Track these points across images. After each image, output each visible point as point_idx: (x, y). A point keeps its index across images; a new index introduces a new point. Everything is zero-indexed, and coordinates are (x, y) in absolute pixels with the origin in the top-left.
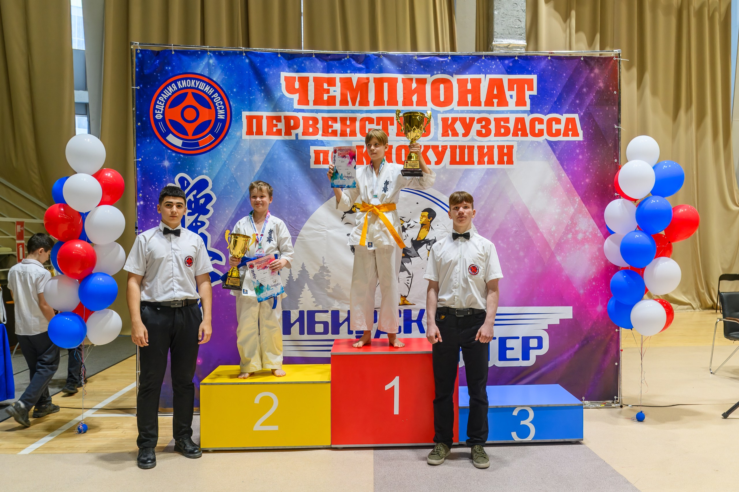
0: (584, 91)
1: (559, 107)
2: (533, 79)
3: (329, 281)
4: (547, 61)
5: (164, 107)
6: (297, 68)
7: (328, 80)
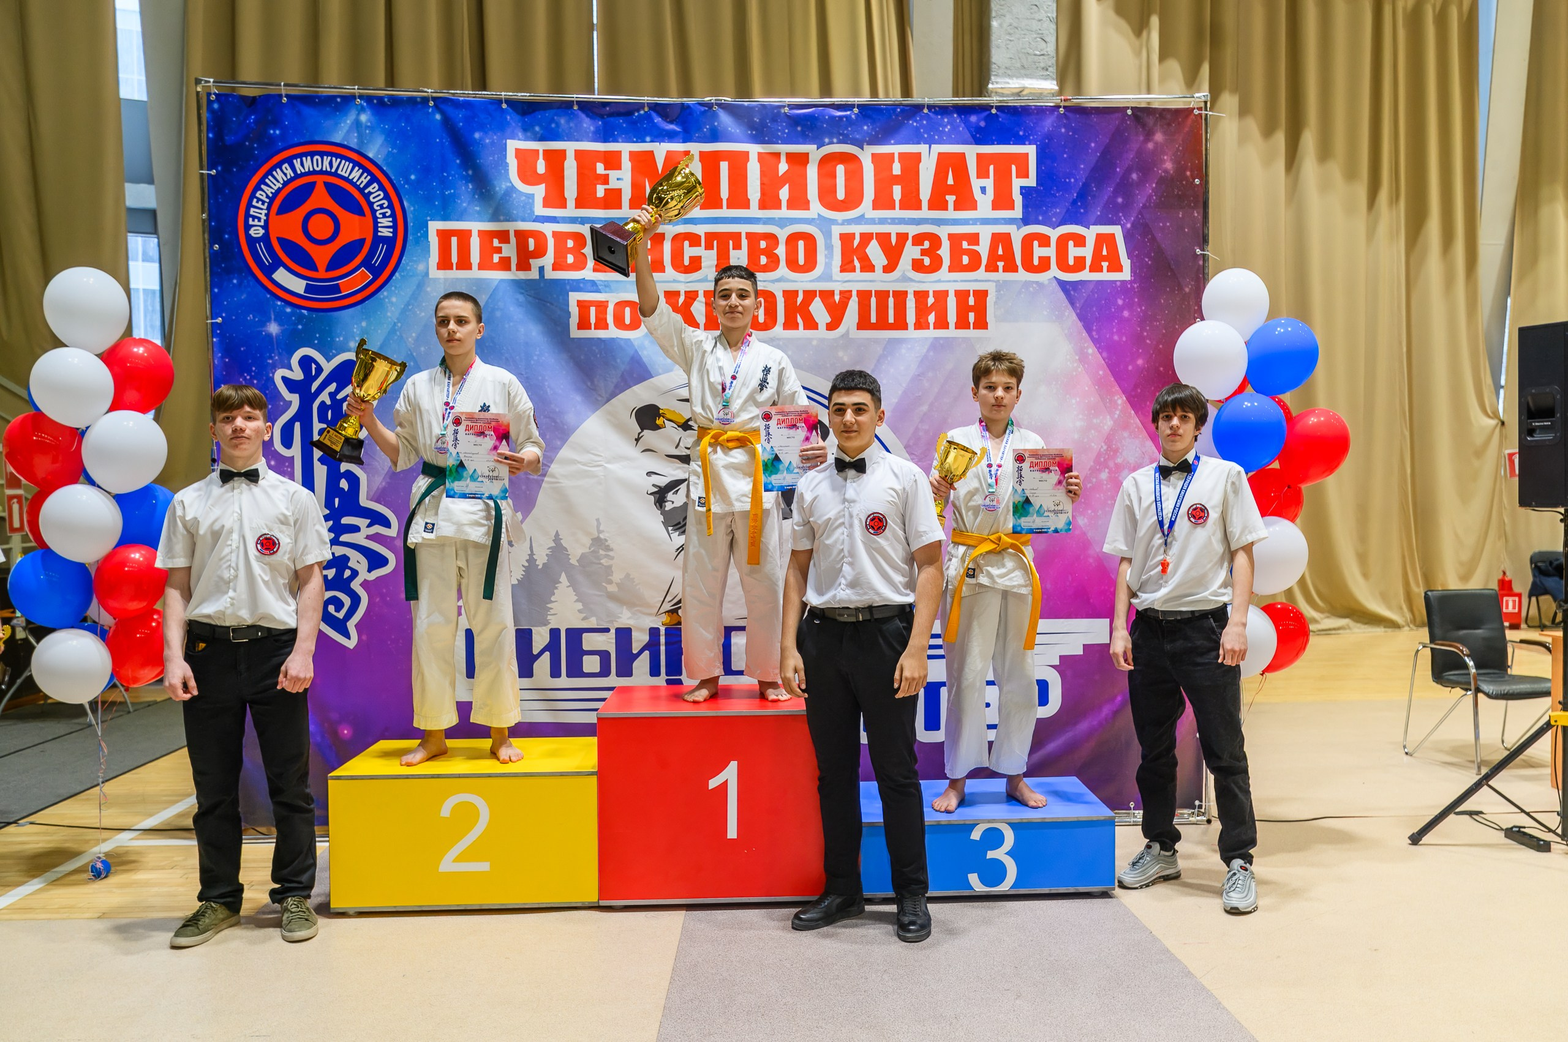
0: (1132, 179)
1: (1082, 211)
2: (1028, 154)
3: (610, 567)
4: (1057, 117)
5: (266, 212)
6: (542, 132)
7: (605, 157)
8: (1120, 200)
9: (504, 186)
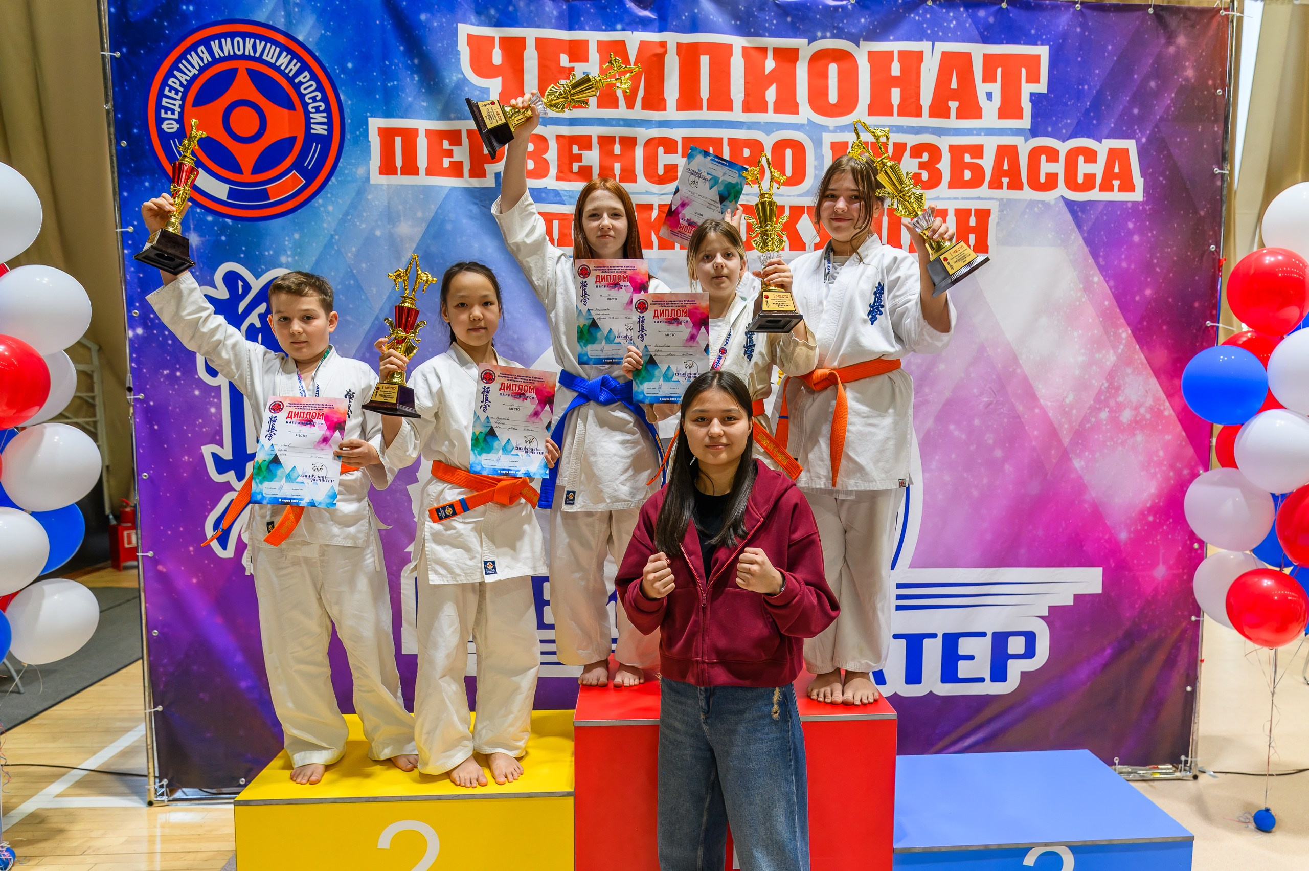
0: (1151, 88)
1: (1095, 122)
2: (1039, 56)
4: (1073, 14)
5: (180, 102)
6: (498, 16)
7: (570, 47)
8: (1136, 111)
9: (454, 78)
